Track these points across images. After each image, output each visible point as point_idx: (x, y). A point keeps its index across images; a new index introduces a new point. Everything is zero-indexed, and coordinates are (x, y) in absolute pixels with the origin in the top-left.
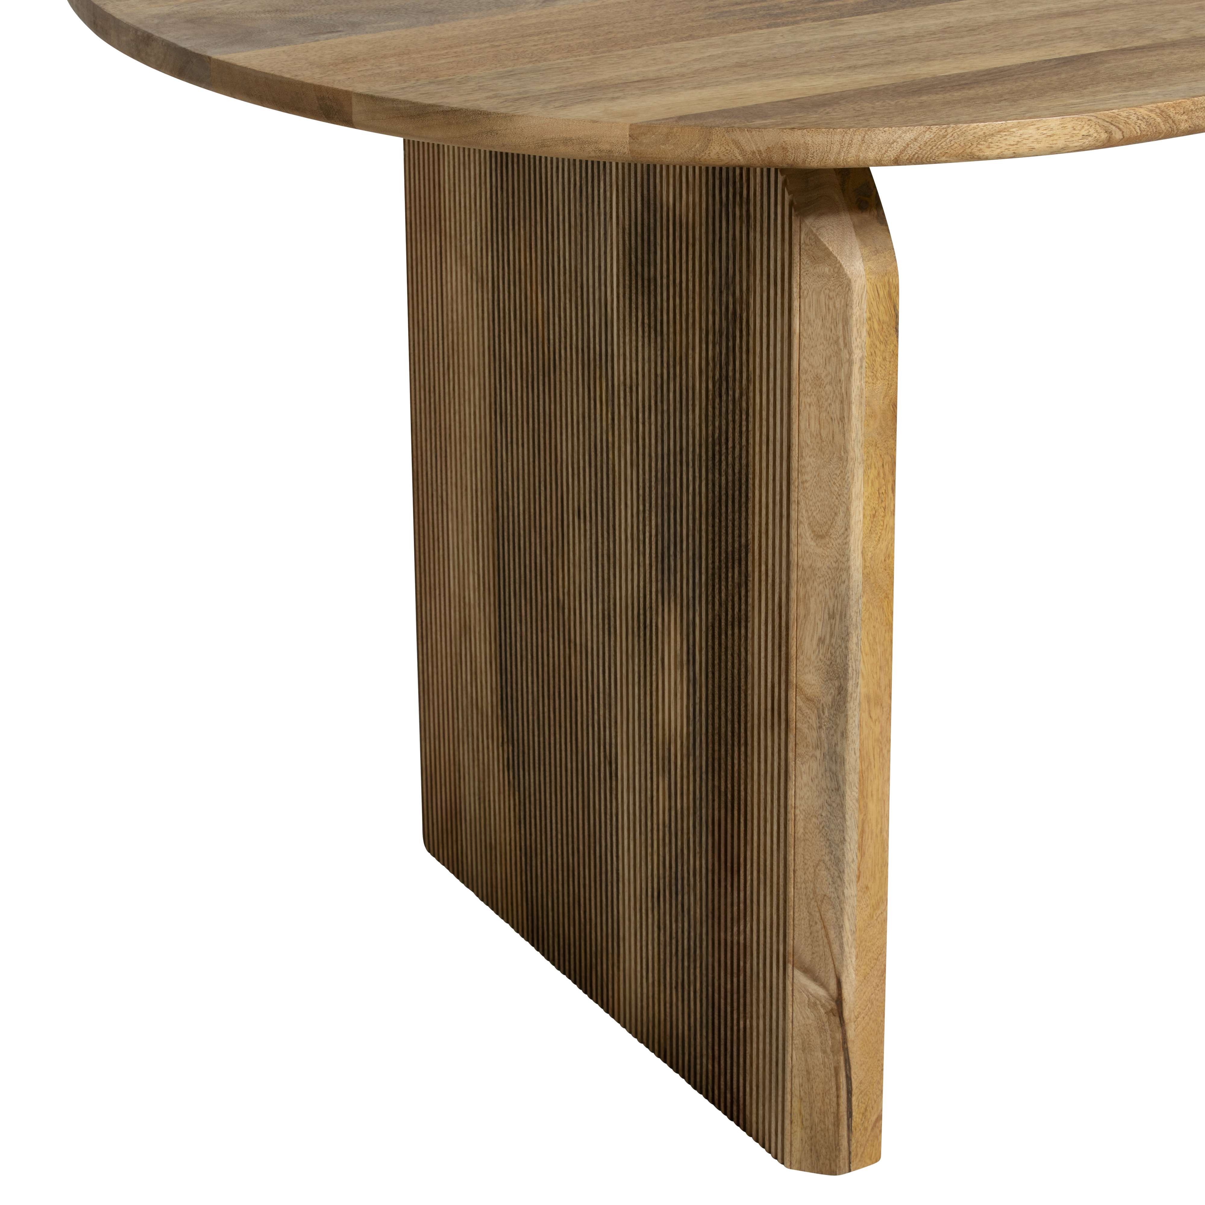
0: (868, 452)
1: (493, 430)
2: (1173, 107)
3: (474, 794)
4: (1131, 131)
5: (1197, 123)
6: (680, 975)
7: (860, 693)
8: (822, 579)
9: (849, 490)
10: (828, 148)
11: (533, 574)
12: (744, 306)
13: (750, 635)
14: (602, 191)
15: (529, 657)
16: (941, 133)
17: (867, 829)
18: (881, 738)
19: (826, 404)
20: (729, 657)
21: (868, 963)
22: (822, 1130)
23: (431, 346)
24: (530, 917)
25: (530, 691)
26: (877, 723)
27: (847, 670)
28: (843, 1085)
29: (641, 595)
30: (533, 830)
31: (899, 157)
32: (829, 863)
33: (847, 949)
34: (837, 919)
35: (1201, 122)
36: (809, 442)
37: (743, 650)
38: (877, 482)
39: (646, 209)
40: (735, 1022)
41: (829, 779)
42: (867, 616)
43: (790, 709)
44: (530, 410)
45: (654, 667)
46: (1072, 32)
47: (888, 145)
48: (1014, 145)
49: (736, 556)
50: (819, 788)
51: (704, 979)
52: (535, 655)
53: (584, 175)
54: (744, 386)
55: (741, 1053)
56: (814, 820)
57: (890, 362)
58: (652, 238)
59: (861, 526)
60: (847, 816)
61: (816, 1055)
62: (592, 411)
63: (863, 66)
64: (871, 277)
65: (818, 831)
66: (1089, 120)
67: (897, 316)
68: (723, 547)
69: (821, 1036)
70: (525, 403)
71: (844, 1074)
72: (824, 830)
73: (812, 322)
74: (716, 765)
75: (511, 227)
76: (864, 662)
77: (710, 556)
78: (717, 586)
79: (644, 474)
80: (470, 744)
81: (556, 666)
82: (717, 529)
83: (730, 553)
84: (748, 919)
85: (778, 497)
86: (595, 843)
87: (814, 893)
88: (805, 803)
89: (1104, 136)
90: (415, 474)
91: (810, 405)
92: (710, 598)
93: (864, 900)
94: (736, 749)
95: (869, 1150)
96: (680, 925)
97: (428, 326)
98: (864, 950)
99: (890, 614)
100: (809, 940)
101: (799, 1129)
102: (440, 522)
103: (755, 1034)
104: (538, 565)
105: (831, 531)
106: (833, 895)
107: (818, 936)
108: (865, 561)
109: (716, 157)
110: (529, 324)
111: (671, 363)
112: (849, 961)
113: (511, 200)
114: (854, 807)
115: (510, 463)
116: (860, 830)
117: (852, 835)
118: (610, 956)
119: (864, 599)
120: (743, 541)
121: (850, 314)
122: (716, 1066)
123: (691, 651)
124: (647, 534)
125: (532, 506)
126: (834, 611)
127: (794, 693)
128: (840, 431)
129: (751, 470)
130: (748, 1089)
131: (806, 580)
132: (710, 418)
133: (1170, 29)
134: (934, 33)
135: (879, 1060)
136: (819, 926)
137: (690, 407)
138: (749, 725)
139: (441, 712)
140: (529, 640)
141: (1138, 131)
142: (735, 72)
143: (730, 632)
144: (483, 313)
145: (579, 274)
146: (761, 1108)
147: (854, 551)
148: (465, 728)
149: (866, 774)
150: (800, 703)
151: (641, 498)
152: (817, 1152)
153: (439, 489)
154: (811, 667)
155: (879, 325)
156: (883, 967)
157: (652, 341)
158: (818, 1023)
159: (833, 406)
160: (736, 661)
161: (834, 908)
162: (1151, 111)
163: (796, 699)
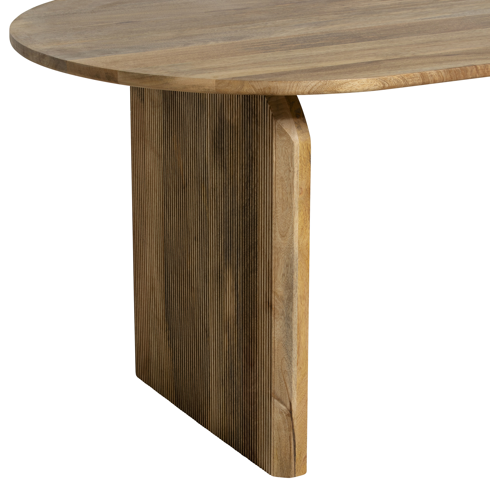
0: (300, 205)
1: (164, 211)
2: (407, 76)
3: (155, 352)
4: (392, 84)
5: (415, 82)
6: (232, 408)
7: (298, 294)
8: (284, 252)
9: (293, 219)
10: (285, 88)
11: (178, 264)
12: (256, 154)
13: (258, 275)
14: (204, 118)
15: (177, 296)
16: (324, 83)
17: (300, 346)
18: (305, 312)
19: (285, 187)
20: (250, 284)
21: (301, 397)
22: (285, 461)
23: (140, 183)
24: (176, 396)
25: (177, 309)
26: (304, 306)
27: (293, 286)
28: (292, 443)
29: (218, 266)
30: (178, 362)
31: (310, 91)
32: (287, 358)
33: (293, 391)
34: (290, 379)
35: (416, 82)
36: (279, 202)
37: (255, 281)
38: (303, 216)
39: (220, 123)
40: (253, 423)
41: (287, 327)
42: (300, 266)
43: (272, 301)
44: (177, 202)
45: (223, 292)
46: (372, 54)
47: (306, 87)
48: (350, 88)
49: (253, 247)
50: (283, 330)
51: (241, 408)
52: (179, 295)
53: (198, 113)
54: (256, 183)
55: (255, 434)
56: (281, 342)
57: (308, 173)
58: (222, 133)
59: (298, 232)
60: (293, 341)
61: (282, 432)
62: (200, 200)
63: (297, 64)
64: (301, 141)
65: (283, 346)
66: (377, 80)
67: (310, 156)
68: (248, 244)
69: (284, 424)
70: (175, 200)
71: (293, 439)
72: (285, 346)
73: (280, 158)
74: (246, 326)
75: (171, 135)
76: (299, 283)
77: (243, 248)
78: (246, 259)
79: (219, 221)
80: (154, 332)
81: (187, 297)
82: (246, 237)
83: (251, 246)
84: (257, 382)
85: (268, 223)
86: (201, 363)
87: (282, 370)
88: (278, 336)
89: (382, 85)
90: (134, 232)
91: (279, 188)
92: (243, 264)
93: (300, 373)
94: (253, 319)
95: (302, 469)
96: (232, 389)
97: (139, 176)
98: (299, 392)
99: (308, 266)
100: (280, 388)
101: (276, 461)
102: (143, 249)
103: (260, 426)
104: (180, 260)
105: (287, 234)
106: (288, 371)
107: (283, 386)
108: (299, 246)
109: (246, 91)
110: (177, 170)
111: (229, 178)
112: (294, 396)
113: (171, 125)
114: (296, 337)
115: (170, 223)
116: (298, 346)
117: (295, 348)
118: (206, 405)
119: (299, 260)
120: (255, 241)
121: (293, 154)
122: (246, 441)
123: (236, 284)
124: (220, 243)
125: (178, 238)
126: (288, 264)
127: (274, 295)
128: (290, 197)
129: (258, 214)
130: (257, 448)
131: (278, 253)
132: (243, 197)
133: (407, 54)
134: (323, 55)
135: (305, 434)
136: (283, 382)
137: (236, 194)
138: (258, 309)
139: (143, 322)
140: (176, 289)
141: (394, 84)
142: (252, 65)
143: (251, 275)
144: (160, 168)
145: (196, 149)
146: (262, 454)
147: (295, 241)
148: (152, 327)
149: (300, 325)
150: (276, 299)
151: (218, 230)
152: (283, 469)
153: (143, 236)
154: (280, 285)
155: (304, 159)
156: (307, 399)
157: (222, 171)
158: (283, 419)
159: (287, 188)
160: (253, 286)
161: (289, 375)
162: (399, 77)
163: (274, 297)
